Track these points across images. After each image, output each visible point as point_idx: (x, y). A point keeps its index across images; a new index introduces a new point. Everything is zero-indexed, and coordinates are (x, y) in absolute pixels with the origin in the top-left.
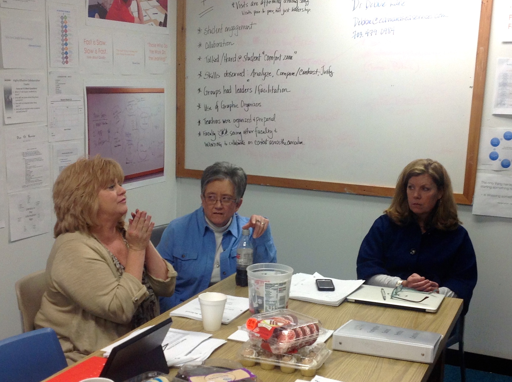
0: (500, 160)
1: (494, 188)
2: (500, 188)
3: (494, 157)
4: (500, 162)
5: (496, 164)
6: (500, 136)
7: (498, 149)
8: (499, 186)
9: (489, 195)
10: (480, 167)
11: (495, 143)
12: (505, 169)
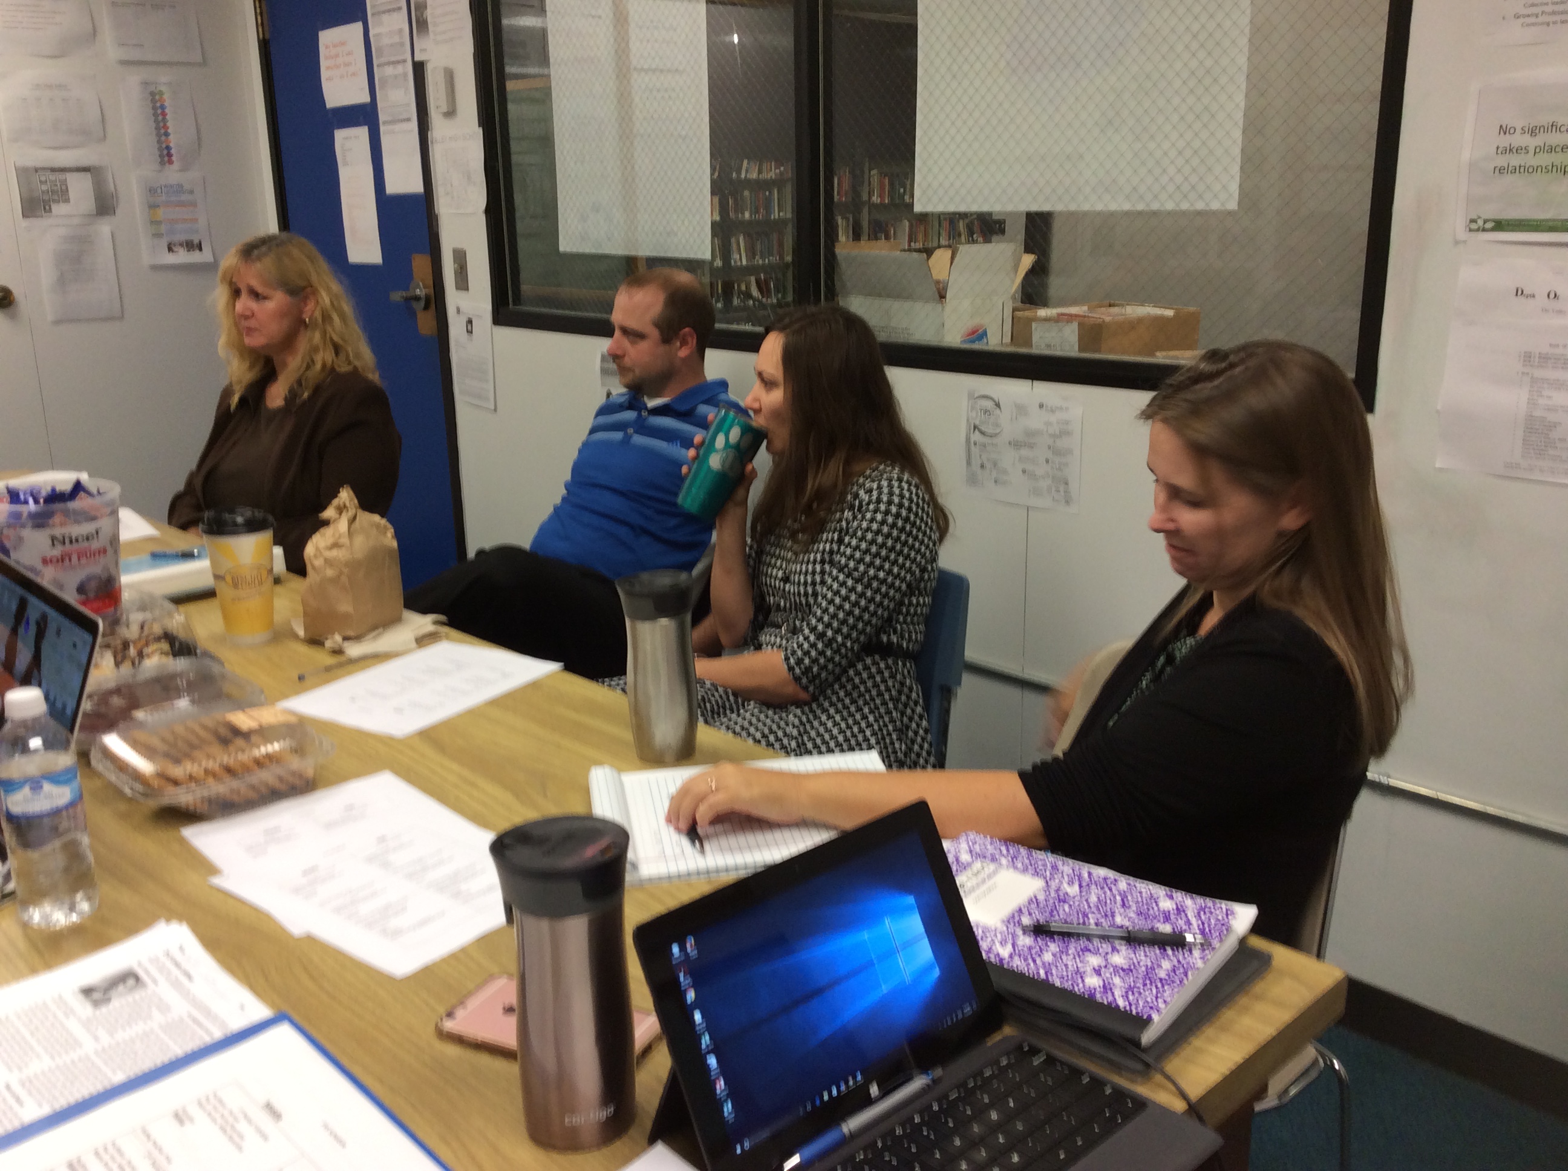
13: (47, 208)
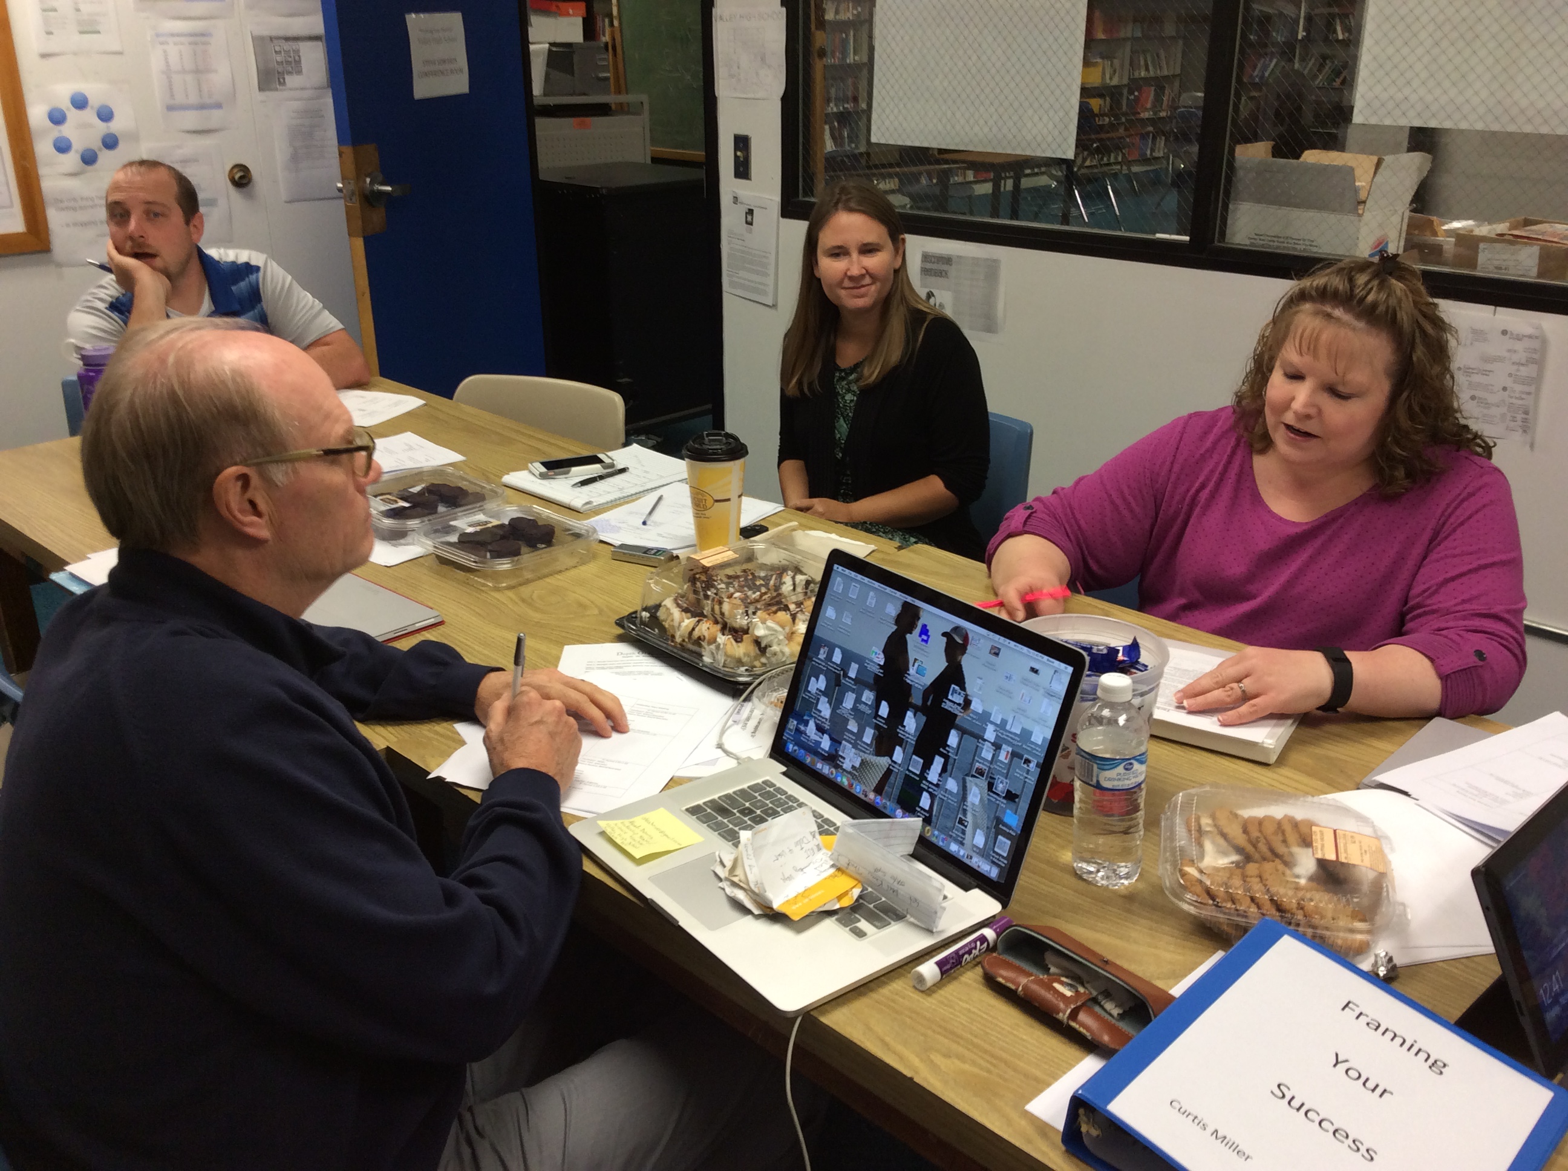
0: (77, 151)
1: (81, 208)
2: (92, 207)
3: (62, 147)
4: (78, 158)
5: (71, 160)
6: (65, 104)
7: (67, 130)
8: (90, 203)
9: (75, 224)
10: (43, 171)
11: (57, 118)
12: (89, 168)
13: (282, 80)
